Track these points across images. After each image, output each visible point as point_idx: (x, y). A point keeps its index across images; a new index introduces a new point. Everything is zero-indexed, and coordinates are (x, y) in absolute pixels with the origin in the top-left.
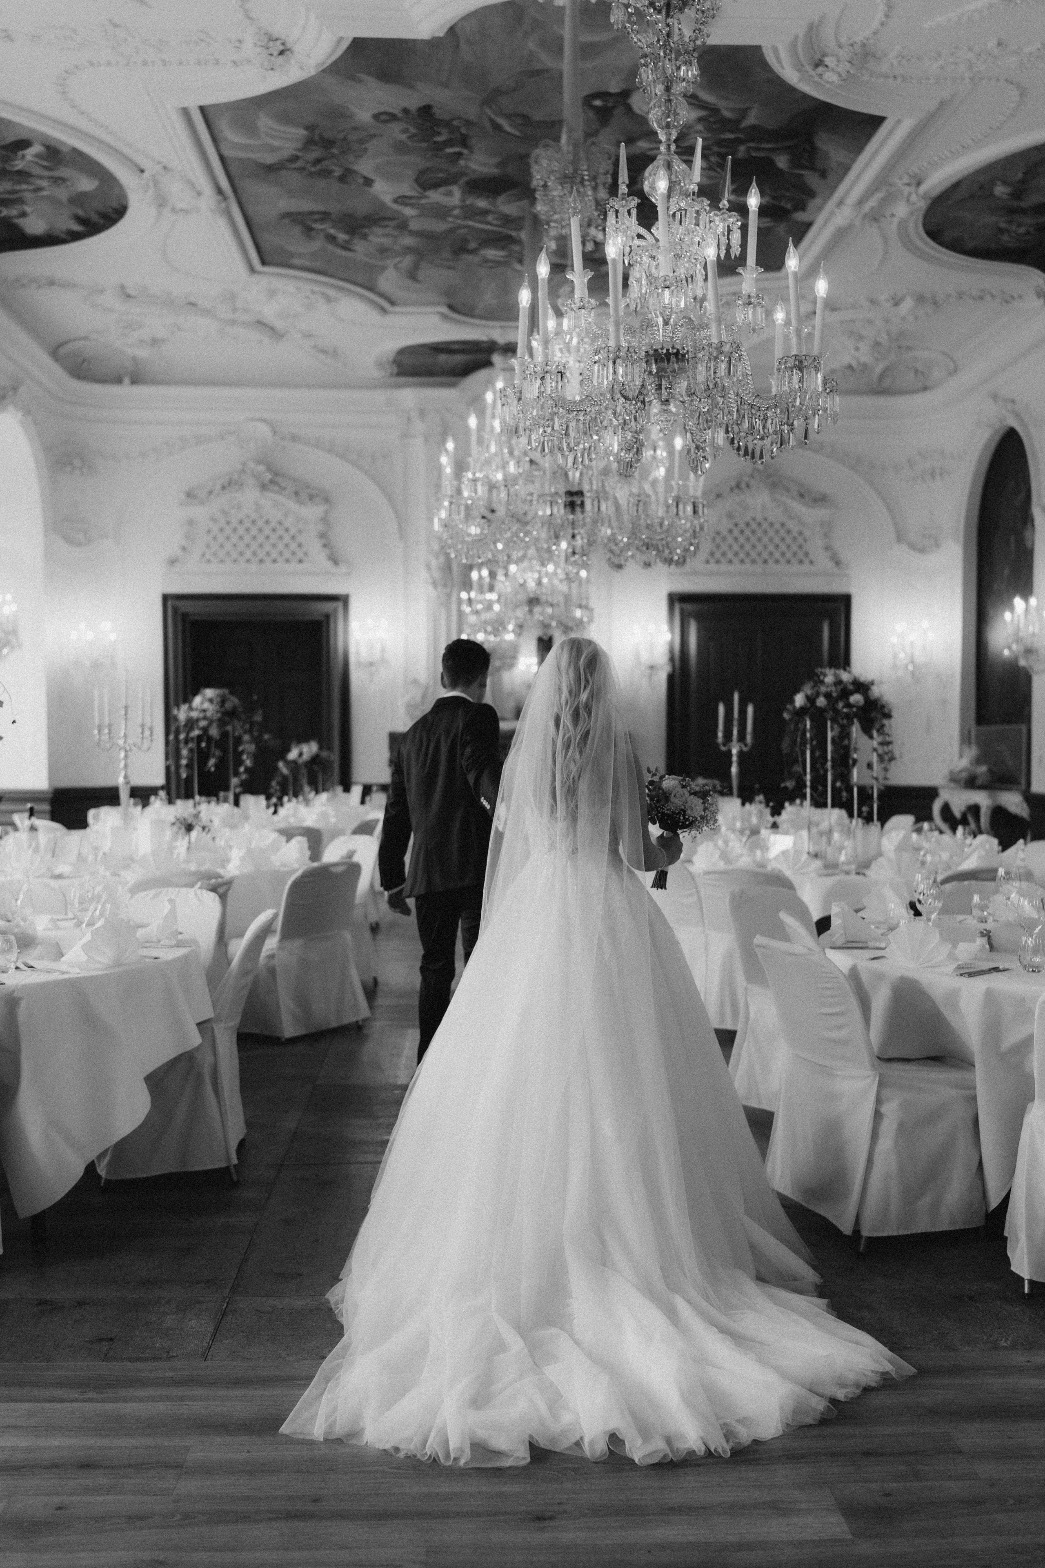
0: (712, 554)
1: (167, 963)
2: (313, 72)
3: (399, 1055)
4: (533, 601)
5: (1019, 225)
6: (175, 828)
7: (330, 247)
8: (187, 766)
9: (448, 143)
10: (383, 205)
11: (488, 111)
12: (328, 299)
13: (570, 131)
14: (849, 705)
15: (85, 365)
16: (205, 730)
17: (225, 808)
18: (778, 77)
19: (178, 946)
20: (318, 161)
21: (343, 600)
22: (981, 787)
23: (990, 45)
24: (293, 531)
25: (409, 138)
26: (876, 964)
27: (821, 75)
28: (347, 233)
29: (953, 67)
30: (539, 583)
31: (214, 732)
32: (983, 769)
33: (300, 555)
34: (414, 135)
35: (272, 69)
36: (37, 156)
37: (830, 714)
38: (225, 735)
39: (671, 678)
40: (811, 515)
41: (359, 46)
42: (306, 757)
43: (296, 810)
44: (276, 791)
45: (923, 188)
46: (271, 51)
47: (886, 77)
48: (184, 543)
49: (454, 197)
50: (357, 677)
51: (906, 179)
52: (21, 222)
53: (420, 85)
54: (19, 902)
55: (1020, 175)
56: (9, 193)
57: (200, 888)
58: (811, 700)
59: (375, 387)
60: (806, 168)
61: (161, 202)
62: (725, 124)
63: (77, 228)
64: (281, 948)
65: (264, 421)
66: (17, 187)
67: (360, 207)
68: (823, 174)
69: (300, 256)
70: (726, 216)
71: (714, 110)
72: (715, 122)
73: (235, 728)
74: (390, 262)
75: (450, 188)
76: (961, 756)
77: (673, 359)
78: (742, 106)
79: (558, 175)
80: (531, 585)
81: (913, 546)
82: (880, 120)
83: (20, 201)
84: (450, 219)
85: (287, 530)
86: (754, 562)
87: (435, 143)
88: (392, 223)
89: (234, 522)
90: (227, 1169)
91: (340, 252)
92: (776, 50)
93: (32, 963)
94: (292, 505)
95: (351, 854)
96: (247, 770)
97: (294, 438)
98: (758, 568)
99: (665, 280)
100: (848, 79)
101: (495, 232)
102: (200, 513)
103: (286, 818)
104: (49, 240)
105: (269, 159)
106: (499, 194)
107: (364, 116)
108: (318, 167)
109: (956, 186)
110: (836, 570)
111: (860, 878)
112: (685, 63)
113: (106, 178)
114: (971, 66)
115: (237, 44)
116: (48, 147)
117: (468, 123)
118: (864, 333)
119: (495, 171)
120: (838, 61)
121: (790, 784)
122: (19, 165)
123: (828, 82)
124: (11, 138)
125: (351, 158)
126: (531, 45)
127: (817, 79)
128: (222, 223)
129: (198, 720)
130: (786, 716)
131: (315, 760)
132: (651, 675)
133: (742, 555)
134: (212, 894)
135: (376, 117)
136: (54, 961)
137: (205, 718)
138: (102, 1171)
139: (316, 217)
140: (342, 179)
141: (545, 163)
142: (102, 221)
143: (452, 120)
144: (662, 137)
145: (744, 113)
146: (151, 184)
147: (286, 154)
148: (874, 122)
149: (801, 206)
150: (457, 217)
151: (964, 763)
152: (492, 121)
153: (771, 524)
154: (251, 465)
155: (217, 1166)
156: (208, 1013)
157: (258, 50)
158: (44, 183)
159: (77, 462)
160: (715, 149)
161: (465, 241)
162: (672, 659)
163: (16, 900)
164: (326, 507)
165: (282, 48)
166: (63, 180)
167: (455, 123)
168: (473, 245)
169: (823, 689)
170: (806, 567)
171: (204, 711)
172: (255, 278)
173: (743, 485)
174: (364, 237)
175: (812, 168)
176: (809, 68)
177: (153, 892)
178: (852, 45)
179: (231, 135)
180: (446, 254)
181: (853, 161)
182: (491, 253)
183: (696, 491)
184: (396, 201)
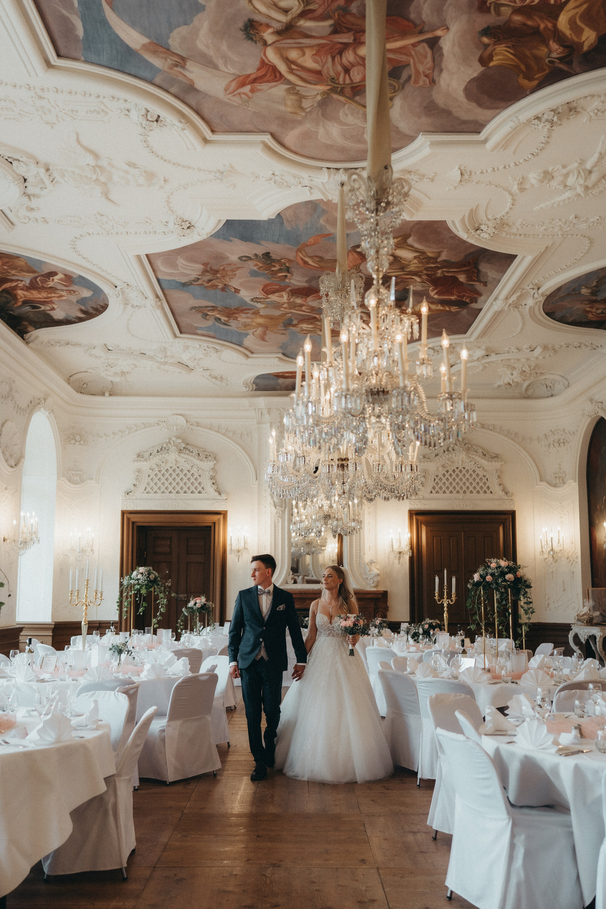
0: (434, 488)
1: (89, 741)
2: (206, 237)
3: (237, 794)
4: (327, 517)
5: (597, 309)
6: (112, 652)
7: (217, 324)
8: (127, 612)
9: (280, 270)
10: (246, 303)
11: (301, 255)
12: (217, 351)
13: (340, 266)
14: (505, 581)
15: (85, 385)
16: (139, 590)
17: (148, 637)
18: (456, 236)
19: (97, 729)
20: (210, 281)
21: (224, 514)
22: (597, 625)
23: (571, 218)
24: (196, 475)
25: (258, 268)
26: (510, 747)
27: (479, 235)
28: (227, 317)
29: (551, 229)
30: (331, 507)
31: (143, 591)
32: (597, 613)
33: (200, 489)
34: (261, 267)
35: (184, 236)
36: (61, 280)
37: (494, 586)
38: (149, 594)
39: (411, 559)
40: (490, 466)
41: (229, 223)
42: (198, 605)
43: (189, 637)
44: (180, 625)
45: (540, 291)
46: (183, 227)
47: (515, 235)
48: (135, 482)
49: (284, 297)
50: (230, 558)
51: (531, 286)
52: (52, 313)
53: (263, 242)
54: (10, 700)
55: (595, 283)
56: (46, 298)
57: (118, 691)
58: (483, 577)
59: (244, 397)
60: (474, 281)
61: (126, 302)
62: (429, 259)
63: (82, 315)
64: (168, 726)
65: (181, 415)
66: (50, 295)
67: (233, 304)
68: (485, 284)
69: (201, 328)
70: (410, 317)
71: (423, 253)
72: (423, 259)
73: (156, 590)
74: (250, 332)
75: (281, 293)
76: (584, 606)
77: (381, 393)
78: (438, 251)
79: (334, 289)
80: (326, 508)
81: (550, 484)
82: (515, 256)
83: (51, 302)
84: (282, 309)
85: (193, 475)
86: (458, 492)
87: (273, 271)
88: (251, 312)
89: (164, 471)
90: (121, 869)
91: (222, 326)
92: (453, 222)
93: (7, 740)
94: (196, 461)
95: (214, 667)
96: (162, 614)
97: (198, 425)
98: (461, 496)
99: (375, 352)
100: (494, 236)
101: (307, 315)
102: (145, 466)
103: (183, 643)
104: (67, 322)
105: (184, 280)
106: (309, 296)
107: (234, 258)
108: (210, 284)
109: (559, 289)
110: (506, 497)
111: (514, 685)
112: (386, 238)
113: (96, 290)
114: (561, 228)
115: (166, 224)
116: (65, 275)
117: (290, 261)
118: (516, 366)
119: (306, 285)
120: (488, 227)
121: (473, 627)
122: (51, 284)
123: (483, 238)
124: (46, 271)
125: (227, 279)
126: (322, 222)
127: (477, 236)
128: (159, 313)
129: (134, 585)
130: (469, 586)
131: (203, 607)
132: (400, 557)
133: (451, 489)
134: (124, 695)
135: (240, 258)
136: (22, 738)
137: (138, 584)
138: (46, 869)
139: (209, 309)
140: (223, 289)
141: (327, 283)
142: (94, 312)
143: (282, 259)
144: (375, 276)
145: (439, 254)
146: (120, 293)
147: (193, 277)
148: (510, 258)
149: (474, 300)
150: (285, 308)
151: (586, 610)
152: (302, 259)
153: (467, 471)
154: (174, 439)
155: (114, 868)
156: (111, 771)
157: (177, 226)
158: (64, 293)
159: (78, 438)
160: (425, 272)
161: (291, 320)
162: (412, 548)
163: (9, 698)
164: (215, 462)
165: (189, 225)
166: (74, 291)
167: (283, 261)
168: (295, 322)
169: (490, 571)
170: (489, 495)
171: (138, 580)
172: (177, 340)
173: (450, 449)
174: (236, 319)
175: (479, 281)
176: (473, 231)
177: (91, 693)
178: (495, 219)
179: (163, 269)
180: (280, 327)
181: (502, 277)
182: (305, 326)
183: (413, 458)
184: (252, 300)
